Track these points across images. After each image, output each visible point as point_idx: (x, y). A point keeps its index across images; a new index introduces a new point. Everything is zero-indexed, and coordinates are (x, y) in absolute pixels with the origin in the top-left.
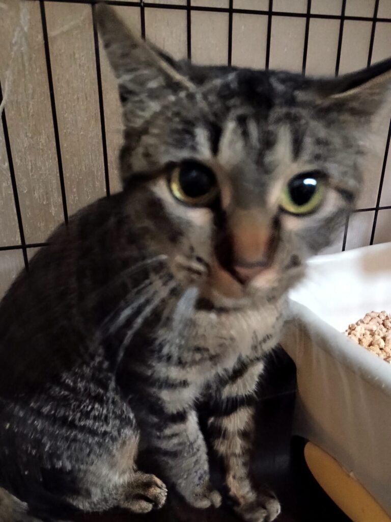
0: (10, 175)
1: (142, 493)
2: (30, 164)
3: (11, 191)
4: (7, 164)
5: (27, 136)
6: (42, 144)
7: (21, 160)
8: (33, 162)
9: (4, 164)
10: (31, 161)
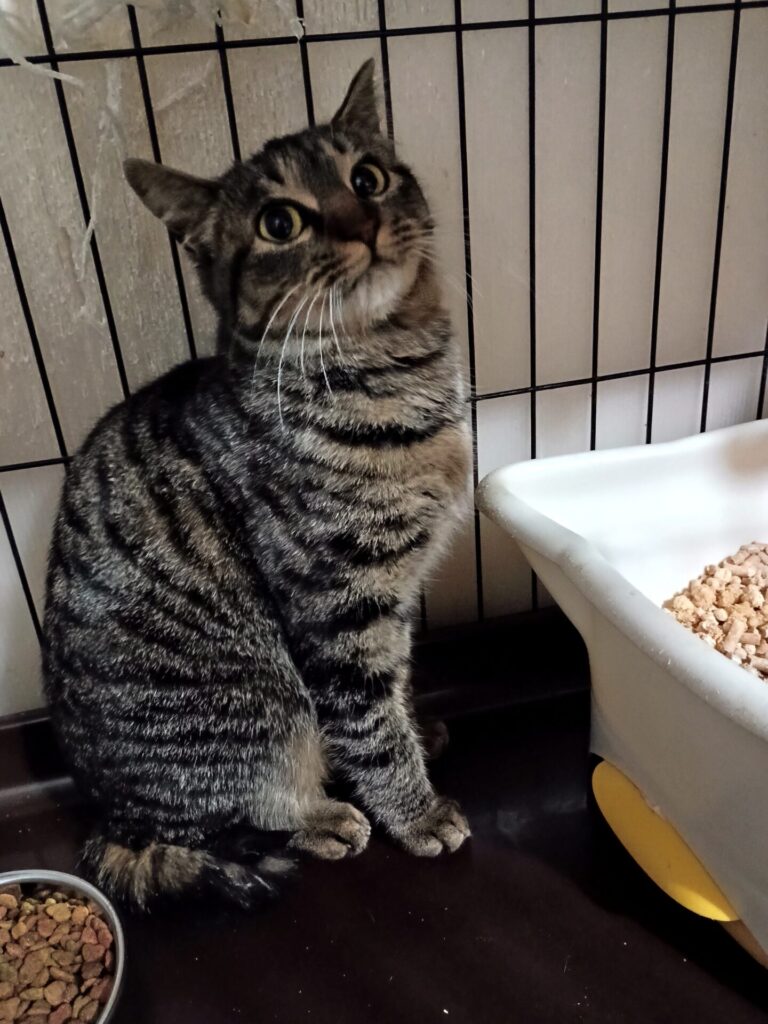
0: (110, 337)
1: (331, 829)
2: (140, 316)
3: (114, 362)
4: (105, 320)
5: (132, 273)
6: (157, 284)
7: (126, 312)
8: (145, 313)
9: (101, 321)
10: (142, 312)
